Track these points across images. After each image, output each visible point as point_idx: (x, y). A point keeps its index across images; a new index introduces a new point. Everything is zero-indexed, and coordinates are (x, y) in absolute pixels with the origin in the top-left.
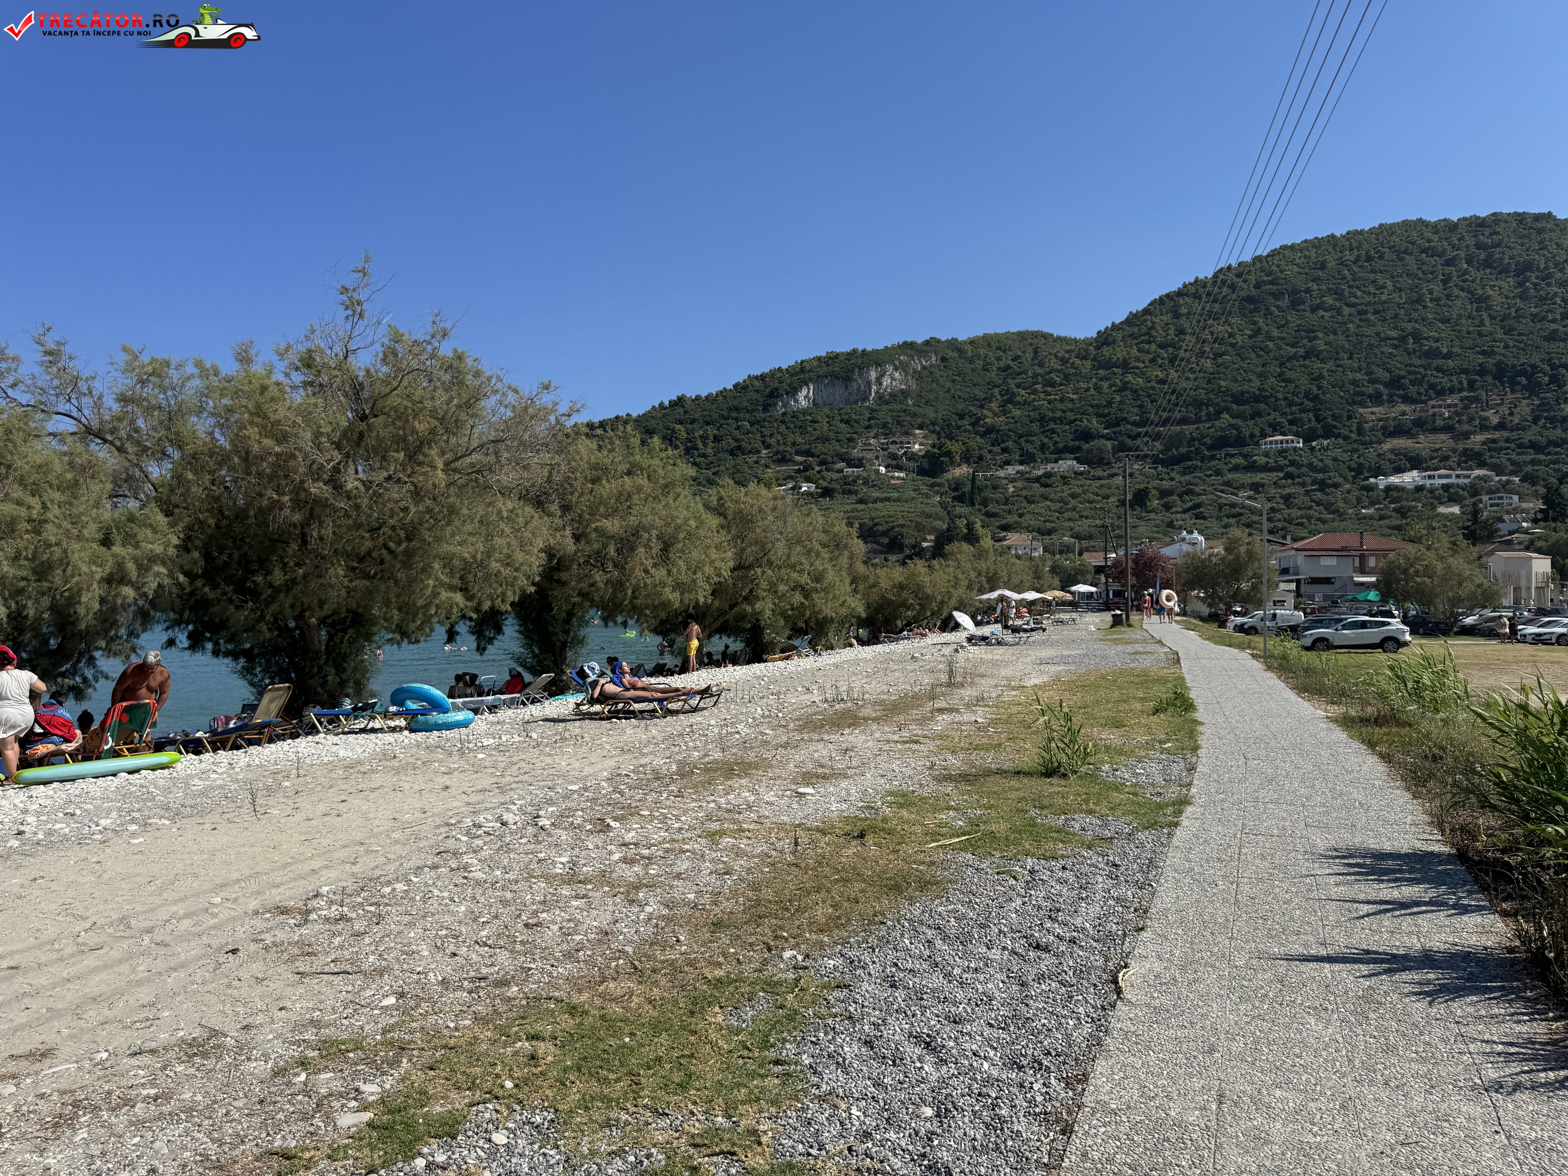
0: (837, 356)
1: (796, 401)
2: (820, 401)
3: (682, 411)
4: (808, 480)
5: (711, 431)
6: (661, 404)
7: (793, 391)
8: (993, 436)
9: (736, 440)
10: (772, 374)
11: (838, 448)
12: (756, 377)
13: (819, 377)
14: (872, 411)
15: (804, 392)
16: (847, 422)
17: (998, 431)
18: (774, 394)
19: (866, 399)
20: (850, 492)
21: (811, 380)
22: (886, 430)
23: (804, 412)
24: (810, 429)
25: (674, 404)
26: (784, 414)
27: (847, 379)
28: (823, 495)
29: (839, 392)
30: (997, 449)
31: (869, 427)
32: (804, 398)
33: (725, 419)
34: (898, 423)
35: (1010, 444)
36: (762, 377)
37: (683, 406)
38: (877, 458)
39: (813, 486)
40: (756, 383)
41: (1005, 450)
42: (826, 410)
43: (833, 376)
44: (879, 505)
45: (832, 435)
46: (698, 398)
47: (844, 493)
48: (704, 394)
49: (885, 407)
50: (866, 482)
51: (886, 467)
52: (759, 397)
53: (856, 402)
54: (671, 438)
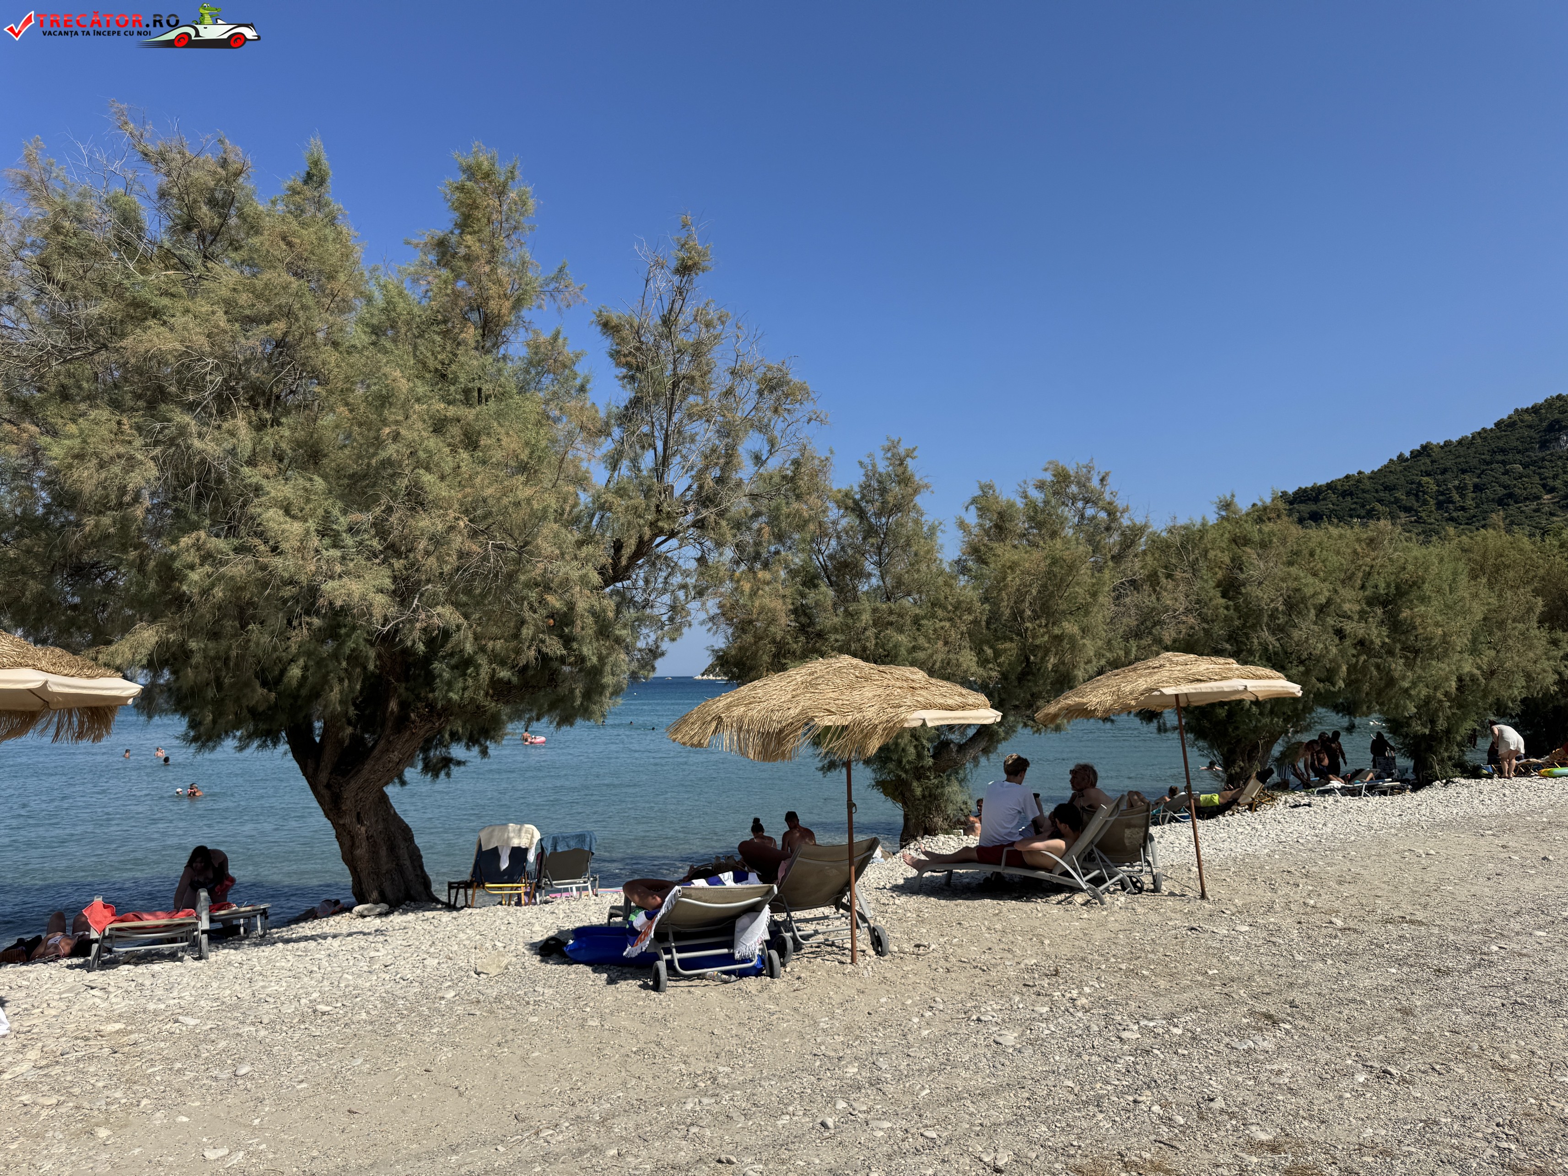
3: (1428, 461)
5: (1470, 480)
6: (1401, 457)
9: (1506, 487)
25: (1415, 454)
33: (1487, 463)
37: (1429, 455)
46: (1448, 444)
48: (1455, 438)
54: (1417, 492)
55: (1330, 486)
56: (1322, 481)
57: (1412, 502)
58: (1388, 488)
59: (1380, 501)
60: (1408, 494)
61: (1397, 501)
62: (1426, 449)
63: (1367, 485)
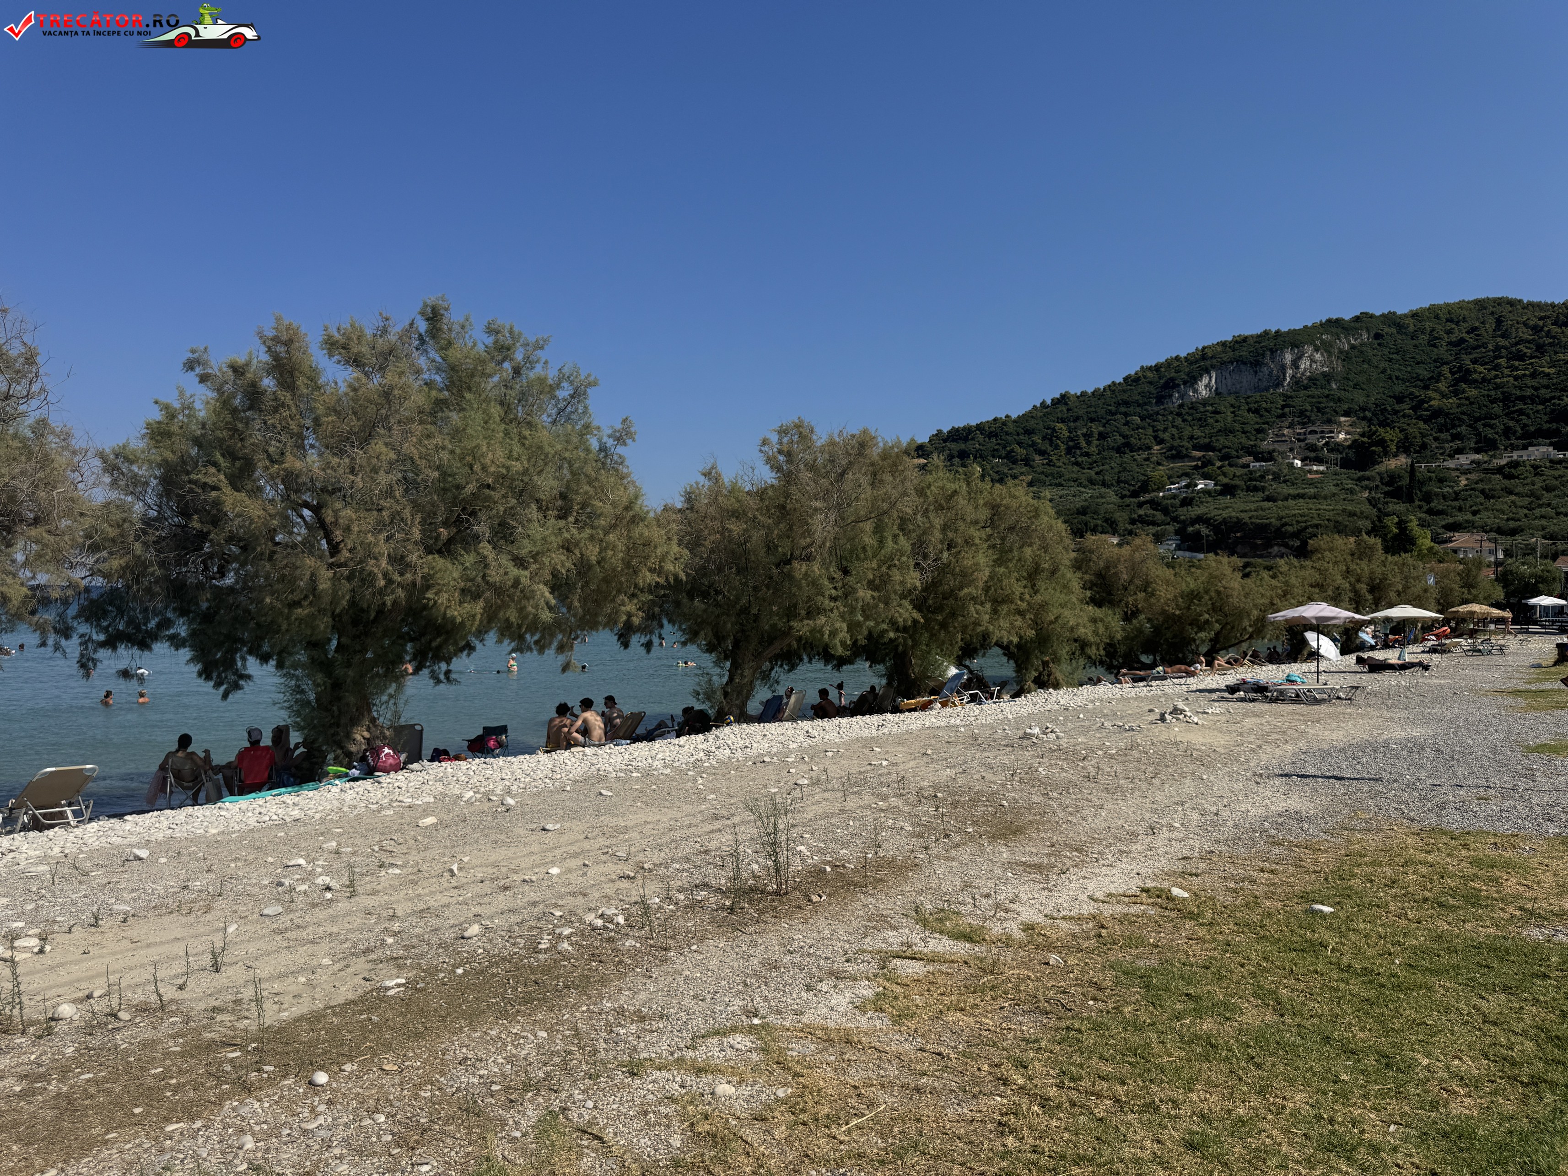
0: (1245, 339)
1: (1196, 391)
2: (1223, 390)
3: (1064, 409)
4: (1205, 477)
5: (1096, 428)
6: (1043, 404)
7: (1192, 380)
8: (1441, 420)
9: (1124, 437)
10: (1169, 363)
11: (1244, 440)
12: (1150, 368)
13: (1223, 363)
14: (1286, 397)
15: (1205, 380)
16: (1256, 411)
17: (1447, 414)
18: (1170, 385)
19: (1279, 384)
20: (1256, 489)
21: (1213, 367)
22: (1304, 419)
23: (1205, 402)
24: (1210, 421)
25: (1056, 402)
26: (1181, 406)
27: (1256, 364)
28: (1222, 493)
29: (1246, 378)
30: (1444, 436)
31: (1283, 415)
32: (1204, 387)
33: (1113, 414)
34: (1319, 410)
35: (1463, 429)
36: (1157, 368)
37: (1066, 404)
38: (1291, 450)
39: (1211, 484)
40: (1149, 374)
41: (1455, 437)
42: (1231, 399)
43: (1241, 361)
44: (1291, 502)
45: (1237, 427)
46: (1084, 394)
47: (1248, 489)
48: (1090, 390)
49: (1302, 393)
50: (1277, 477)
51: (1302, 461)
52: (1152, 389)
53: (1267, 389)
54: (1051, 437)
55: (979, 427)
56: (974, 423)
57: (1046, 446)
58: (1029, 432)
59: (1020, 444)
60: (1044, 438)
61: (1034, 444)
62: (1064, 398)
63: (1011, 428)
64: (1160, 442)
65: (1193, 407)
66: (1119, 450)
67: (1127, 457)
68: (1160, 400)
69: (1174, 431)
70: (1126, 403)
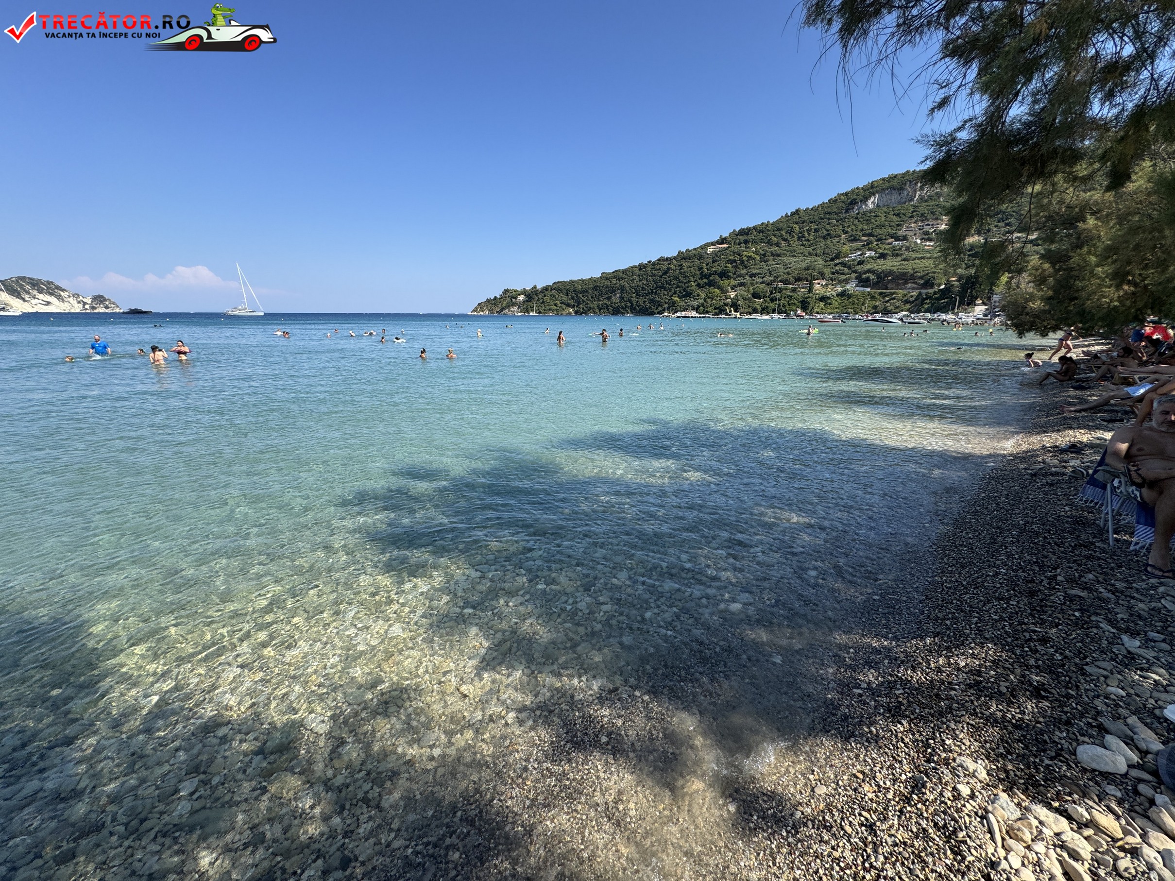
0: (896, 176)
1: (866, 205)
2: (881, 205)
3: (797, 217)
4: (870, 250)
5: (814, 226)
6: (786, 215)
7: (865, 199)
8: (1000, 216)
9: (827, 231)
10: (853, 191)
11: (890, 231)
12: (843, 194)
13: (883, 190)
14: (915, 207)
15: (872, 199)
16: (898, 215)
17: (1004, 213)
18: (853, 203)
19: (912, 199)
20: (897, 255)
21: (877, 192)
22: (923, 217)
23: (871, 211)
24: (873, 221)
25: (793, 214)
26: (858, 214)
27: (901, 189)
28: (879, 258)
29: (895, 197)
30: (1002, 224)
31: (912, 217)
32: (870, 204)
33: (822, 219)
34: (932, 213)
35: (1012, 220)
36: (846, 194)
38: (915, 235)
39: (873, 253)
40: (842, 197)
41: (1007, 225)
42: (885, 209)
43: (893, 188)
44: (916, 261)
45: (887, 223)
47: (893, 255)
49: (924, 204)
50: (907, 249)
51: (921, 239)
52: (843, 205)
53: (905, 203)
54: (790, 232)
55: (755, 228)
56: (751, 226)
57: (788, 236)
58: (779, 230)
59: (774, 235)
60: (787, 232)
61: (782, 235)
62: (797, 212)
63: (770, 228)
64: (846, 233)
65: (864, 214)
66: (824, 238)
67: (828, 241)
68: (847, 211)
69: (853, 227)
70: (830, 213)
